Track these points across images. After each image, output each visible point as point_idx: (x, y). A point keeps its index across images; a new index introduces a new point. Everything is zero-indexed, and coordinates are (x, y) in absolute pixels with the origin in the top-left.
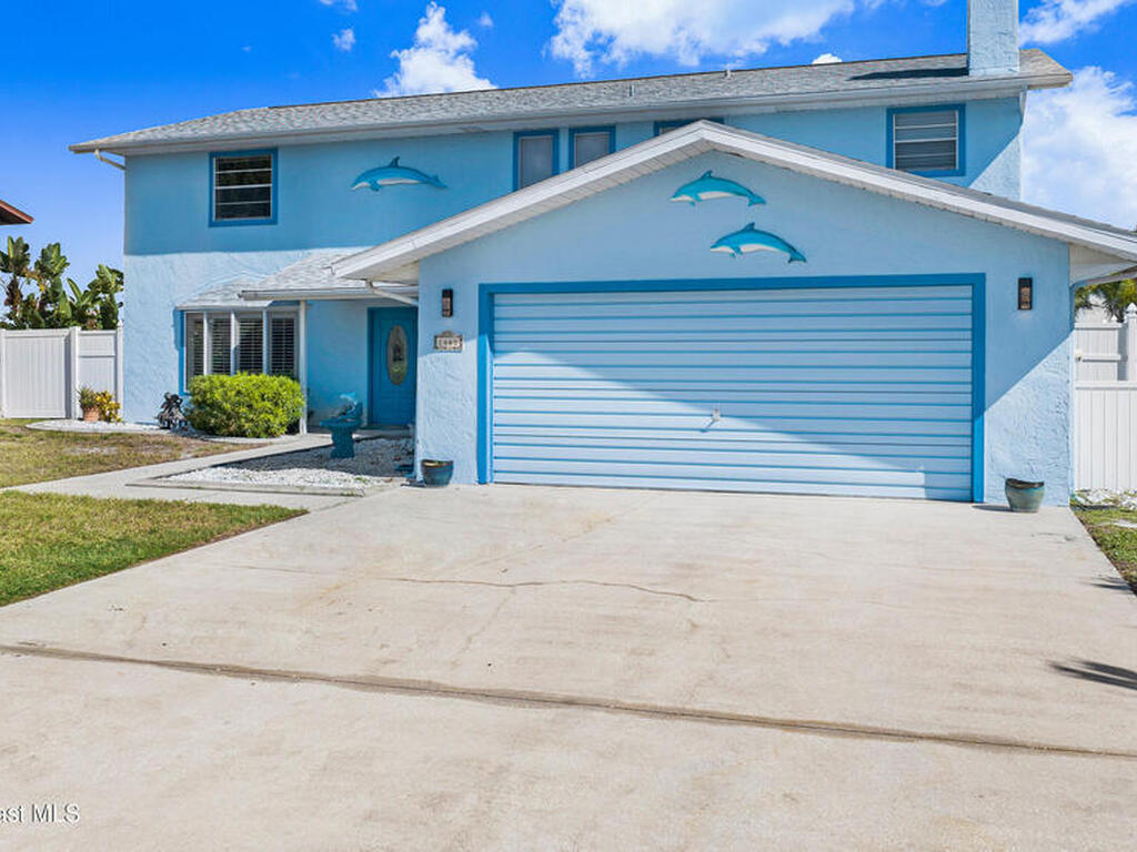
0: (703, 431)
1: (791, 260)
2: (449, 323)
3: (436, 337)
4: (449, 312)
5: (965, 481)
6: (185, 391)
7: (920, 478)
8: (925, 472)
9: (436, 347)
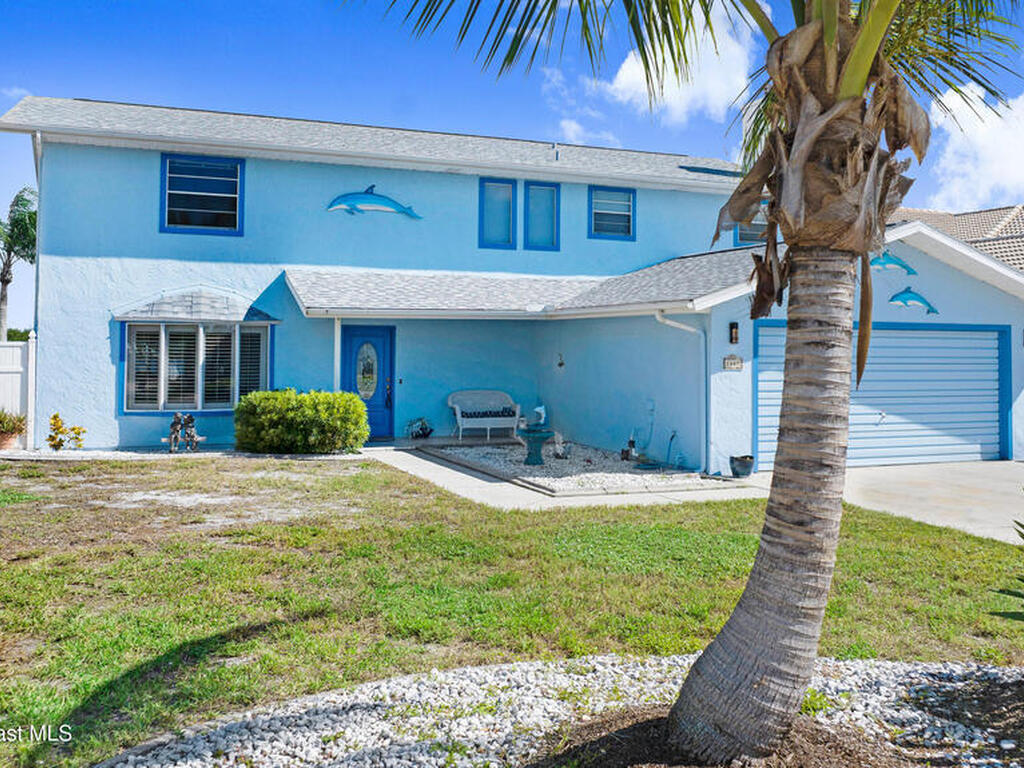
0: (877, 425)
1: (928, 312)
2: (733, 349)
3: (725, 359)
4: (733, 339)
5: (997, 448)
6: (125, 410)
7: (978, 448)
8: (981, 444)
9: (724, 368)
